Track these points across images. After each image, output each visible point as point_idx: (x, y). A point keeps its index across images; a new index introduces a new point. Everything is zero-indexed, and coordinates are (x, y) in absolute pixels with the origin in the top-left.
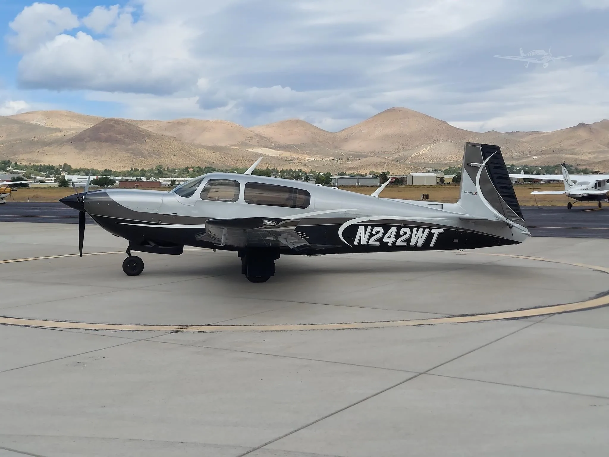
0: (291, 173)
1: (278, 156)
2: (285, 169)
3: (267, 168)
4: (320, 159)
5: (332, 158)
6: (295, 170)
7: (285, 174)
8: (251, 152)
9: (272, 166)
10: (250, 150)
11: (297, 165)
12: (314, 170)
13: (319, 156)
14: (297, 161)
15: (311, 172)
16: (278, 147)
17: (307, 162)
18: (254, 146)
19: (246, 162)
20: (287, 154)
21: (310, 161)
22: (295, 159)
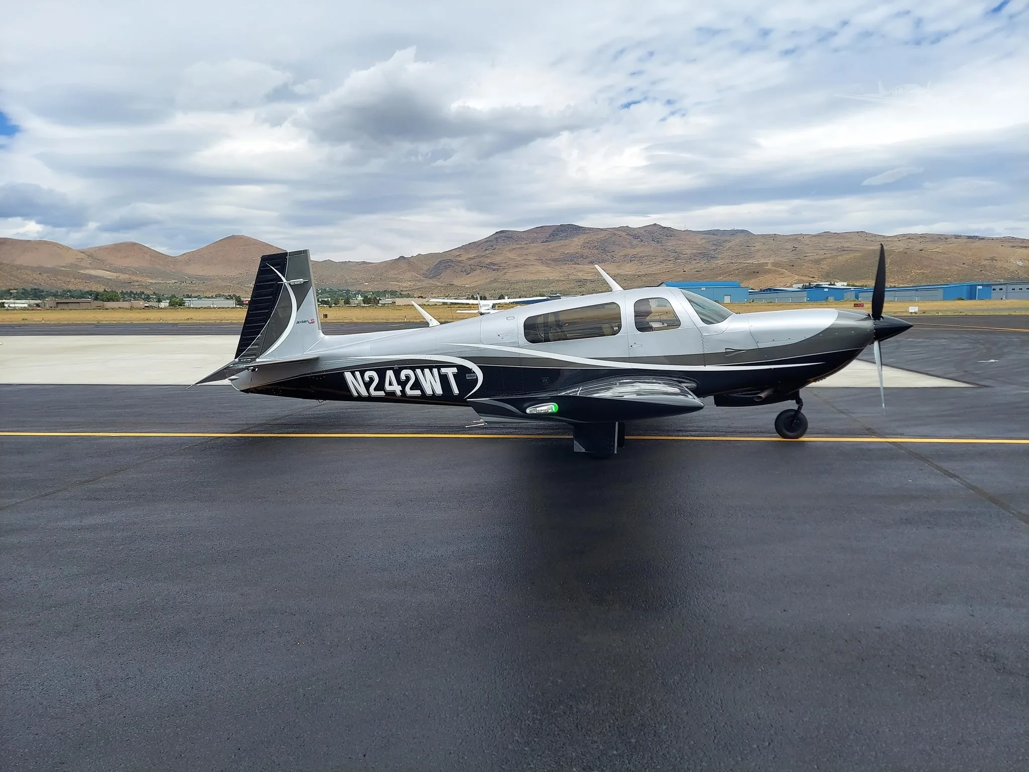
0: (133, 295)
1: (115, 278)
2: (124, 291)
3: (105, 291)
4: (162, 282)
5: (175, 281)
6: (137, 292)
7: (126, 296)
8: (83, 274)
9: (110, 288)
10: (82, 272)
11: (137, 287)
12: (157, 292)
13: (160, 279)
14: (137, 284)
15: (154, 294)
16: (115, 270)
17: (148, 284)
18: (86, 268)
19: (79, 284)
20: (123, 277)
21: (152, 283)
22: (134, 281)
